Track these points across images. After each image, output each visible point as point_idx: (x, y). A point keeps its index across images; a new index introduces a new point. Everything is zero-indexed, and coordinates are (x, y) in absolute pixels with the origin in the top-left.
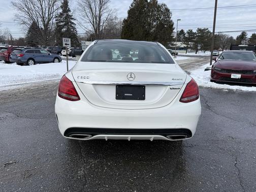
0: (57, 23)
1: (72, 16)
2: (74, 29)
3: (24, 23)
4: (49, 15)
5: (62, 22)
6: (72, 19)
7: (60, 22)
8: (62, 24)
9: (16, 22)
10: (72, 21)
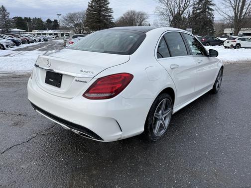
0: (194, 11)
1: (211, 1)
2: (211, 16)
3: (163, 14)
4: (185, 4)
5: (199, 9)
6: (211, 4)
7: (197, 10)
8: (198, 11)
9: (156, 13)
10: (210, 7)
